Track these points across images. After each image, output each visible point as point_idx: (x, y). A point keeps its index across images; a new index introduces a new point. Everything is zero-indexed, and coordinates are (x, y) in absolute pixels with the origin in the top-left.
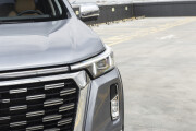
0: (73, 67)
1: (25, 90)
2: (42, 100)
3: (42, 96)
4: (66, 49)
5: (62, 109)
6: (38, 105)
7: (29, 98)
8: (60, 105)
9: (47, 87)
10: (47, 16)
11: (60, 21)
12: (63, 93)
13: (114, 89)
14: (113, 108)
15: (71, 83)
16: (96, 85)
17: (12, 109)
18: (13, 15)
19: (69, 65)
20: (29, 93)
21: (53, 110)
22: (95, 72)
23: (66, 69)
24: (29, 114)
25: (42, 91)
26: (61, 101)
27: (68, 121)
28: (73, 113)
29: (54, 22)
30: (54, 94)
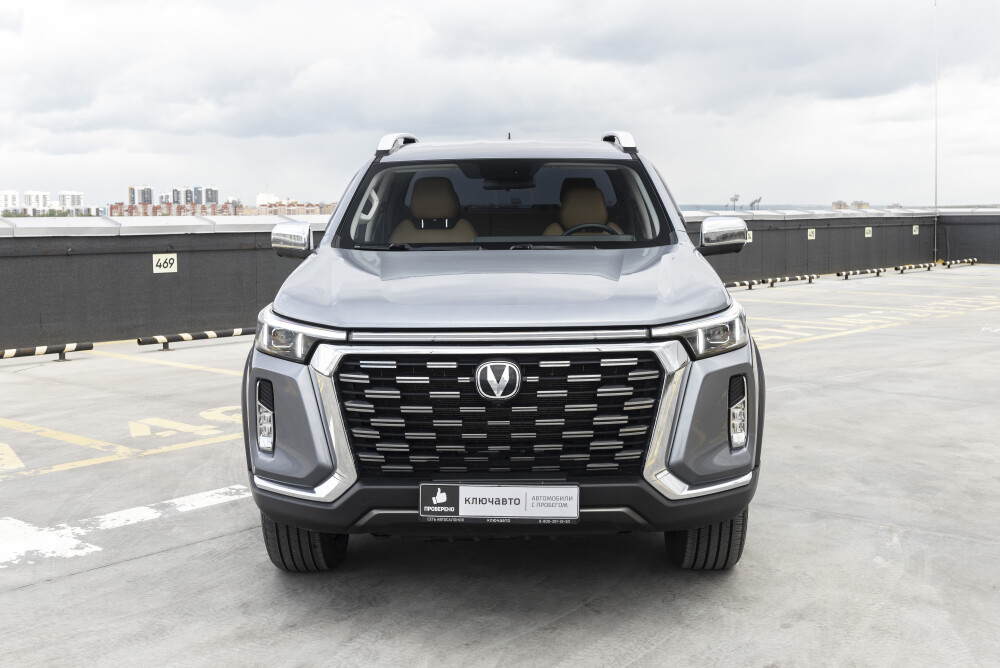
0: (656, 332)
1: (566, 364)
2: (596, 385)
3: (596, 377)
4: (650, 300)
5: (629, 406)
6: (586, 392)
7: (572, 378)
8: (628, 398)
9: (605, 363)
10: (627, 238)
11: (656, 250)
12: (633, 375)
13: (738, 385)
14: (735, 422)
15: (650, 361)
16: (700, 369)
17: (541, 393)
18: (554, 232)
19: (649, 327)
20: (573, 370)
21: (613, 405)
22: (701, 347)
23: (642, 333)
24: (570, 408)
25: (596, 369)
26: (628, 390)
27: (640, 430)
28: (648, 417)
29: (646, 250)
30: (616, 376)
